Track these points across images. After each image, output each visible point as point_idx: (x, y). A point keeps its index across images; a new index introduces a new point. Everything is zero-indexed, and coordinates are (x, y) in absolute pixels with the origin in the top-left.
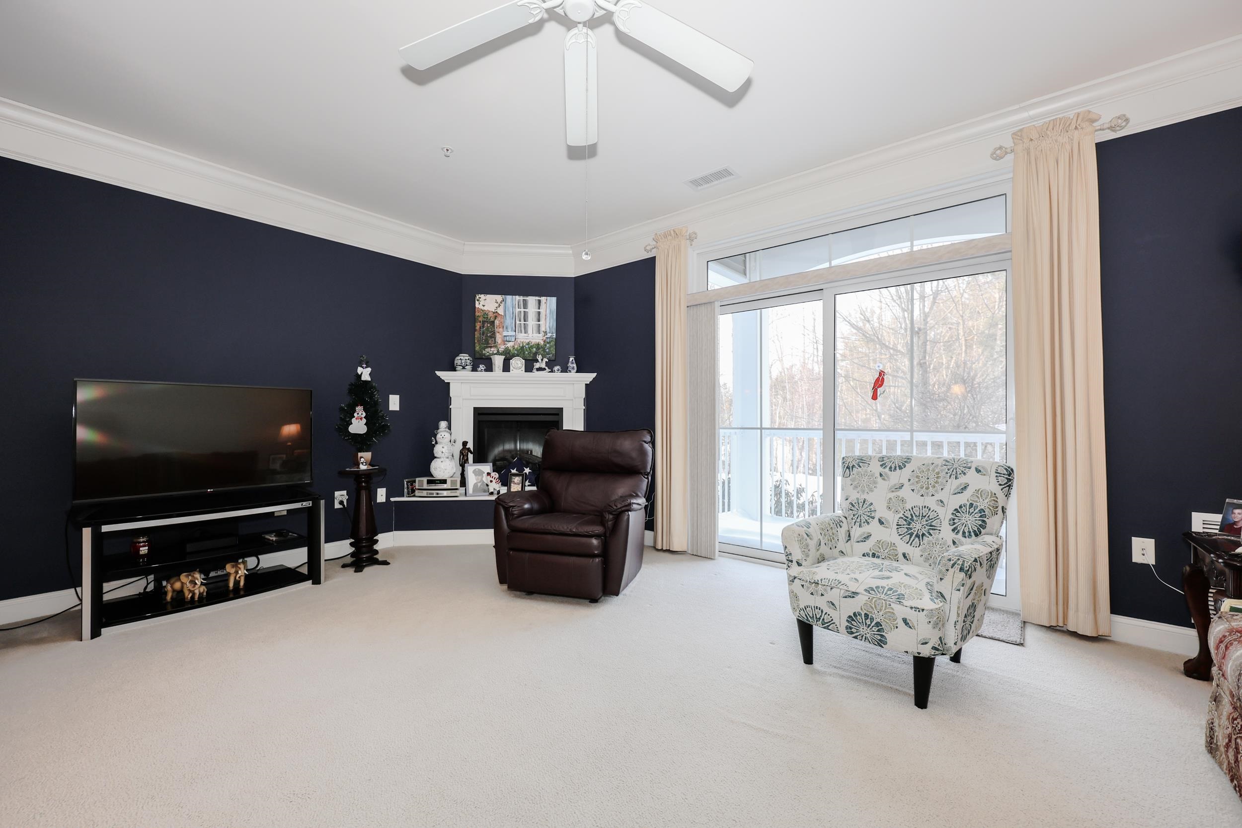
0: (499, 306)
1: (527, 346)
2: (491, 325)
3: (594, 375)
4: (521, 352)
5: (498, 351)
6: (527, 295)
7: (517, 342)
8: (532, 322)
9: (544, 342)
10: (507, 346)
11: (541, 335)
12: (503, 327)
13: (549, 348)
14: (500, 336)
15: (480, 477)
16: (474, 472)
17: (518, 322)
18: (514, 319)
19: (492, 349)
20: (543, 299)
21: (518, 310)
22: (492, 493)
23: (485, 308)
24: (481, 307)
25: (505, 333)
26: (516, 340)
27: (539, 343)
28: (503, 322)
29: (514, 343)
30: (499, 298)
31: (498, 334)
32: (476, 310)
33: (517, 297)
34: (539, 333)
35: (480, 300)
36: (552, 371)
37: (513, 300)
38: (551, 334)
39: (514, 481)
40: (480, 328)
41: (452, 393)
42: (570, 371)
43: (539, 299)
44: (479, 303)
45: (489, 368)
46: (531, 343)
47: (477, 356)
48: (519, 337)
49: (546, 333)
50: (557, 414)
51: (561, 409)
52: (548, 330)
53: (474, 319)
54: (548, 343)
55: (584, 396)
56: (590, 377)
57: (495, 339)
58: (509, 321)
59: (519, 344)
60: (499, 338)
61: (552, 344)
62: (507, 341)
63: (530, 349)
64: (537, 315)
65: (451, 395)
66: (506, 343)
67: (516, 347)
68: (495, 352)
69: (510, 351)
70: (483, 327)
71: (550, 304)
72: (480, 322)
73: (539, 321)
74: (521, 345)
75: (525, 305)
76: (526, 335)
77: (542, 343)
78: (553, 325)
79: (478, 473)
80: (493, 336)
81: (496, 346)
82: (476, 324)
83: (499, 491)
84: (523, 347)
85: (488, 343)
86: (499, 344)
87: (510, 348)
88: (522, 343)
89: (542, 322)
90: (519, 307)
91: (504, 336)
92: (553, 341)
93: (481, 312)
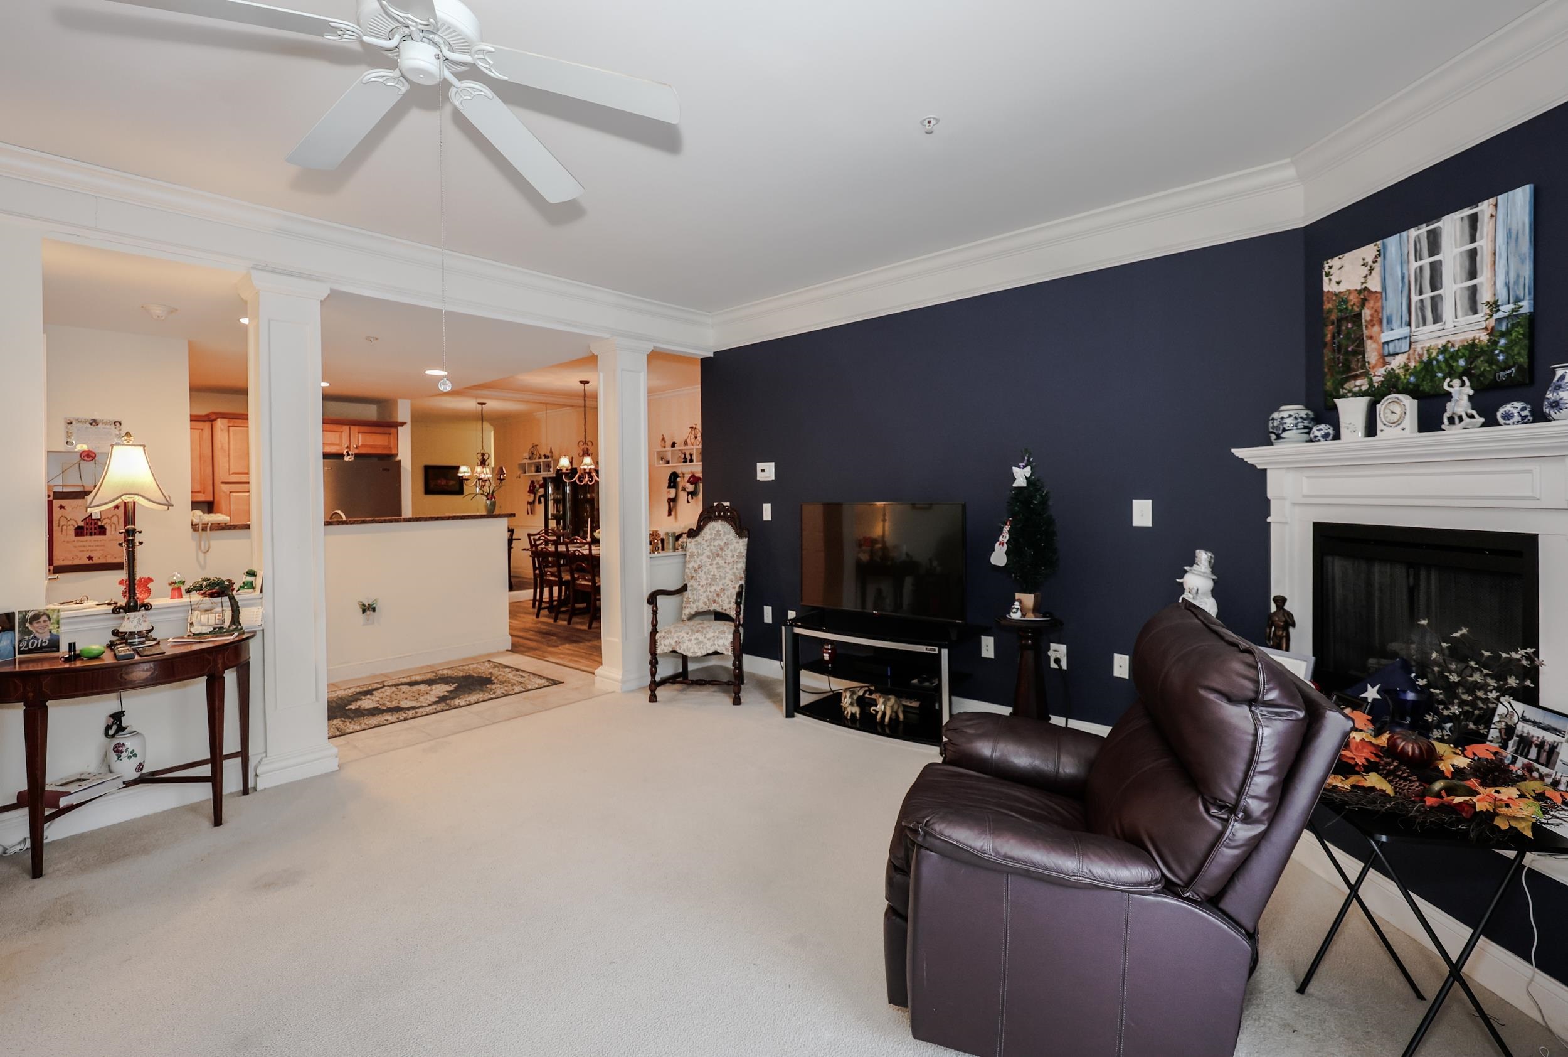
0: (1372, 269)
1: (1441, 358)
2: (1354, 323)
4: (1426, 374)
5: (1370, 383)
6: (1439, 215)
7: (1414, 351)
8: (1453, 287)
9: (1491, 333)
10: (1389, 367)
11: (1479, 317)
12: (1381, 321)
13: (1506, 350)
14: (1374, 346)
17: (1415, 298)
18: (1406, 292)
19: (1358, 382)
20: (1485, 207)
21: (1416, 263)
23: (1342, 288)
24: (1335, 288)
25: (1386, 337)
26: (1413, 346)
27: (1474, 340)
28: (1380, 310)
29: (1406, 355)
30: (1368, 252)
31: (1369, 341)
32: (1325, 298)
33: (1413, 233)
34: (1475, 312)
35: (1332, 271)
36: (1491, 421)
37: (1404, 244)
38: (1512, 306)
40: (1333, 337)
41: (1272, 493)
42: (1548, 415)
43: (1475, 210)
44: (1330, 280)
45: (1333, 431)
46: (1453, 346)
47: (1330, 402)
48: (1420, 338)
49: (1494, 306)
52: (1505, 296)
53: (1322, 322)
54: (1503, 335)
57: (1364, 357)
58: (1393, 304)
59: (1421, 356)
60: (1372, 354)
61: (1514, 334)
62: (1390, 355)
63: (1447, 364)
64: (1466, 263)
65: (1270, 495)
66: (1388, 359)
67: (1412, 365)
68: (1364, 388)
69: (1398, 377)
70: (1340, 332)
71: (1508, 213)
72: (1333, 323)
73: (1473, 274)
74: (1425, 358)
75: (1434, 243)
76: (1437, 326)
77: (1485, 337)
78: (1518, 277)
80: (1360, 351)
81: (1366, 374)
82: (1325, 330)
84: (1430, 360)
85: (1346, 371)
86: (1374, 367)
87: (1397, 371)
88: (1428, 351)
89: (1483, 279)
90: (1418, 257)
91: (1384, 343)
92: (1518, 324)
93: (1334, 298)
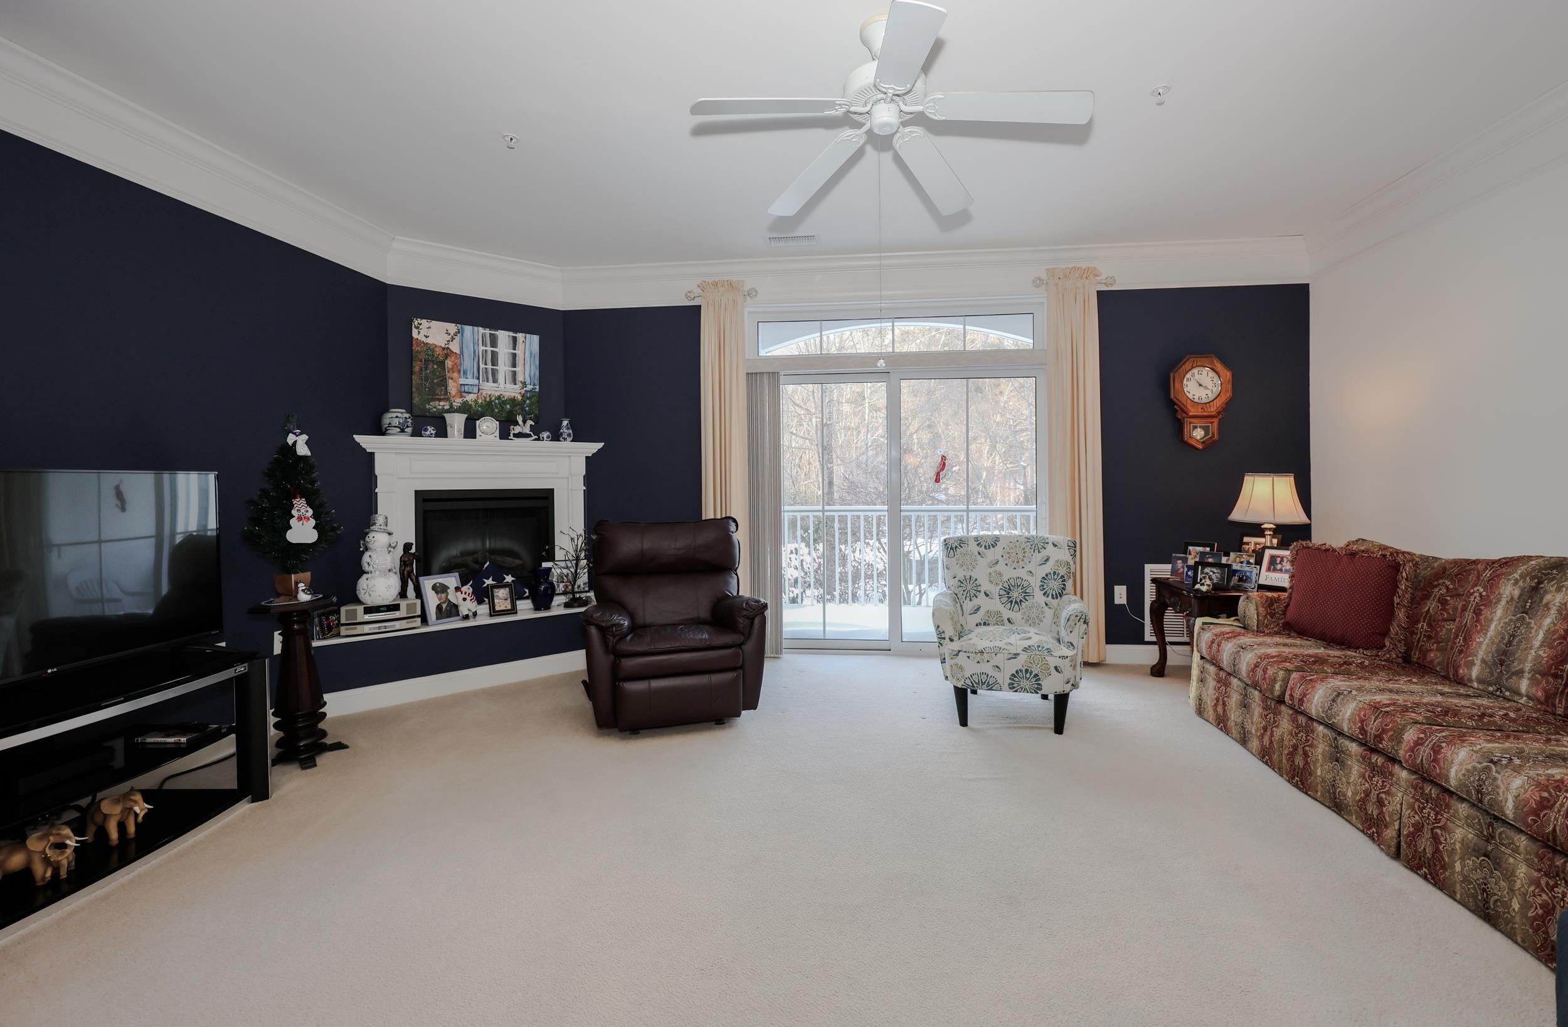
0: (453, 339)
1: (497, 401)
2: (439, 366)
3: (600, 445)
4: (488, 408)
5: (451, 406)
6: (497, 329)
7: (482, 394)
8: (503, 368)
9: (522, 396)
10: (465, 399)
11: (517, 386)
12: (459, 371)
13: (530, 406)
14: (455, 384)
15: (443, 596)
16: (434, 588)
17: (482, 366)
18: (476, 361)
19: (441, 403)
20: (520, 336)
21: (482, 348)
22: (466, 617)
23: (429, 341)
24: (421, 338)
25: (462, 381)
26: (480, 391)
27: (515, 397)
28: (459, 364)
29: (476, 395)
30: (452, 328)
31: (450, 381)
32: (414, 342)
33: (481, 330)
34: (515, 384)
35: (421, 327)
37: (473, 334)
38: (532, 386)
39: (497, 596)
40: (421, 370)
41: (379, 469)
42: (565, 439)
43: (515, 335)
45: (442, 432)
46: (504, 397)
47: (416, 412)
48: (484, 388)
49: (524, 384)
50: (547, 498)
51: (551, 492)
52: (528, 381)
53: (411, 357)
54: (528, 398)
55: (584, 473)
56: (593, 447)
57: (446, 389)
58: (468, 363)
59: (485, 398)
60: (452, 388)
61: (533, 400)
62: (464, 392)
63: (501, 405)
64: (511, 359)
65: (377, 471)
66: (464, 394)
67: (480, 401)
68: (446, 408)
69: (471, 406)
70: (426, 368)
71: (530, 344)
72: (421, 361)
73: (514, 365)
74: (488, 399)
75: (494, 342)
76: (495, 385)
77: (520, 398)
78: (535, 374)
79: (440, 589)
80: (443, 383)
81: (447, 399)
82: (414, 363)
83: (476, 611)
84: (491, 401)
85: (434, 394)
86: (454, 397)
87: (470, 403)
88: (490, 396)
89: (519, 369)
90: (484, 344)
91: (461, 385)
92: (535, 396)
93: (422, 345)
